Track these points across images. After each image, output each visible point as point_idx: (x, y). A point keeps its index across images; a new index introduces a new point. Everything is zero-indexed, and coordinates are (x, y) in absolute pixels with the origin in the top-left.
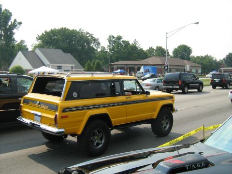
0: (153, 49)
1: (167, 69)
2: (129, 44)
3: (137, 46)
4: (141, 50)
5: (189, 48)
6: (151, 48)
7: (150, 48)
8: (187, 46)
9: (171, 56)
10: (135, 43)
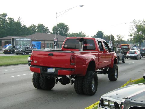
0: (35, 26)
1: (57, 44)
2: (13, 20)
5: (66, 26)
9: (51, 33)
10: (19, 20)
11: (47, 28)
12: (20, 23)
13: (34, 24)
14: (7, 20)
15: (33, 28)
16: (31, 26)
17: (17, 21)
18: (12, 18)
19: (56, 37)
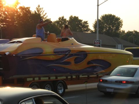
0: (65, 20)
2: (29, 12)
3: (42, 15)
4: (48, 21)
6: (62, 20)
7: (60, 19)
8: (114, 16)
9: (92, 31)
10: (38, 11)
11: (86, 22)
12: (39, 15)
13: (63, 17)
14: (19, 10)
15: (62, 24)
16: (58, 20)
17: (35, 12)
18: (27, 8)
19: (98, 39)
